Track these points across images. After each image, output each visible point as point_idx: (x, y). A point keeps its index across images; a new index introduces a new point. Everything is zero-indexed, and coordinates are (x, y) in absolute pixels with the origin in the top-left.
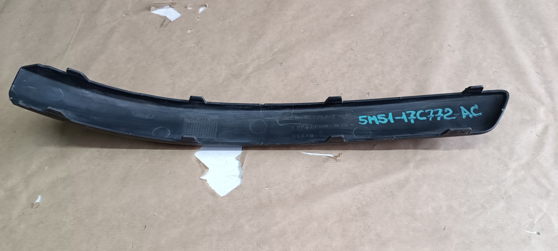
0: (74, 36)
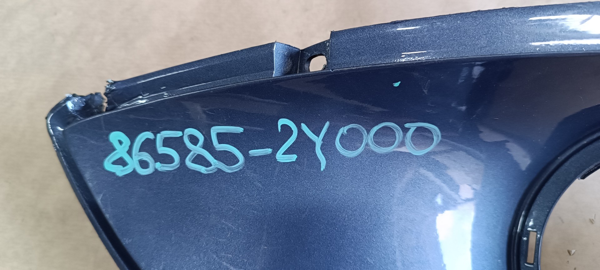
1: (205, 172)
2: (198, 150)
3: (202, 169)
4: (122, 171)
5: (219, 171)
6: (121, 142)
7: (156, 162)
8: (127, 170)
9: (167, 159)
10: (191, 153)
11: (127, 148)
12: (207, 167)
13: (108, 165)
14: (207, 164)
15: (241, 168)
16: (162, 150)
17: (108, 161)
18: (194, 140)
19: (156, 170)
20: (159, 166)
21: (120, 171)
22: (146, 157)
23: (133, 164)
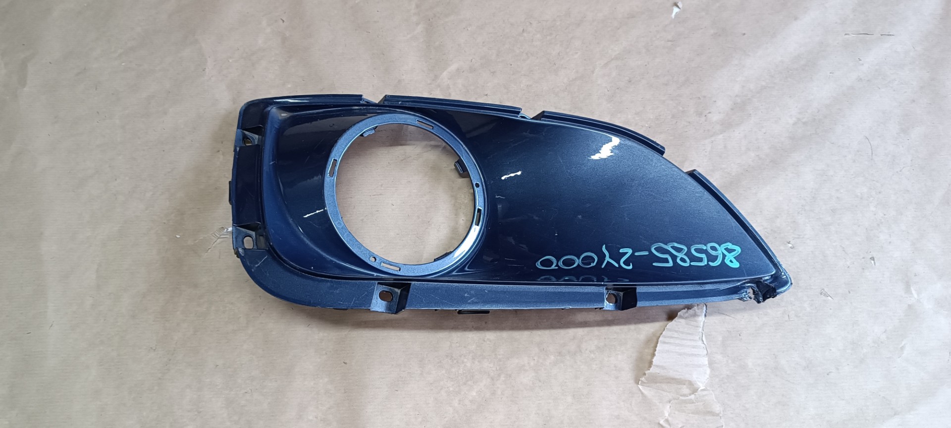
1: (674, 243)
2: (680, 255)
3: (676, 245)
4: (728, 246)
5: (666, 244)
6: (731, 261)
7: (706, 250)
8: (724, 246)
9: (699, 251)
10: (684, 253)
11: (726, 258)
12: (674, 246)
13: (738, 250)
14: (673, 247)
15: (653, 245)
16: (703, 256)
17: (738, 252)
18: (683, 260)
19: (705, 245)
20: (705, 248)
21: (730, 246)
22: (713, 253)
23: (721, 249)
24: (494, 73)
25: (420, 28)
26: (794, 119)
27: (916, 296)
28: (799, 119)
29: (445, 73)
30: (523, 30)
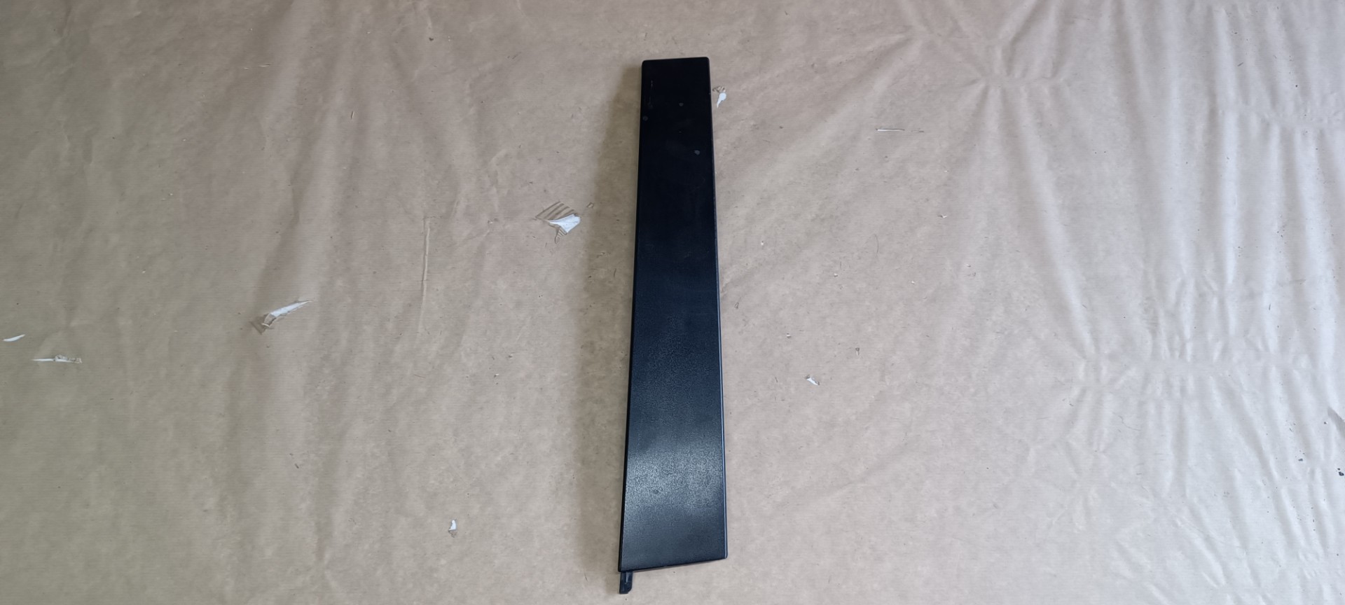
0: (426, 265)
24: (540, 160)
25: (472, 111)
26: (814, 215)
27: (888, 384)
28: (817, 216)
29: (494, 160)
30: (572, 116)
